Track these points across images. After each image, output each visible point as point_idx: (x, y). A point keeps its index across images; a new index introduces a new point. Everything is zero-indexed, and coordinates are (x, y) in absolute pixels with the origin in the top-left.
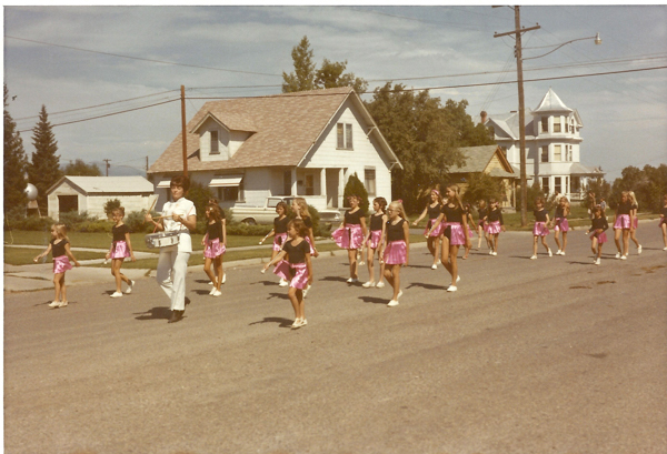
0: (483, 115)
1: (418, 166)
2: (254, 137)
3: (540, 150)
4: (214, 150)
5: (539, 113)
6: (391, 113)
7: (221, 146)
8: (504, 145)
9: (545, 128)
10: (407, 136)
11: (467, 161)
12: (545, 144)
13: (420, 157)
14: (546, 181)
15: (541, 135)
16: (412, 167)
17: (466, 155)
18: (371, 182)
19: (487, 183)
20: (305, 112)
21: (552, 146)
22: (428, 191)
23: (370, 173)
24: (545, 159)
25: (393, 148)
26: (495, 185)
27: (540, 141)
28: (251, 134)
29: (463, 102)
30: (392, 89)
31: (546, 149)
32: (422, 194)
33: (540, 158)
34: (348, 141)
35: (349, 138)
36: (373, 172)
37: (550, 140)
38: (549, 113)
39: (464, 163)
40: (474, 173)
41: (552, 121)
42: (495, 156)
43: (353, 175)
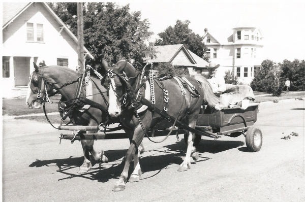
0: (206, 30)
3: (236, 51)
5: (236, 29)
8: (215, 47)
9: (239, 38)
11: (157, 55)
12: (238, 47)
14: (239, 69)
15: (237, 42)
17: (156, 50)
19: (170, 70)
21: (242, 48)
23: (63, 61)
24: (239, 56)
27: (237, 45)
29: (187, 21)
31: (239, 49)
33: (236, 55)
34: (40, 37)
35: (41, 34)
36: (66, 60)
37: (242, 45)
38: (242, 28)
39: (155, 56)
40: (163, 63)
41: (243, 33)
42: (182, 52)
43: (42, 62)
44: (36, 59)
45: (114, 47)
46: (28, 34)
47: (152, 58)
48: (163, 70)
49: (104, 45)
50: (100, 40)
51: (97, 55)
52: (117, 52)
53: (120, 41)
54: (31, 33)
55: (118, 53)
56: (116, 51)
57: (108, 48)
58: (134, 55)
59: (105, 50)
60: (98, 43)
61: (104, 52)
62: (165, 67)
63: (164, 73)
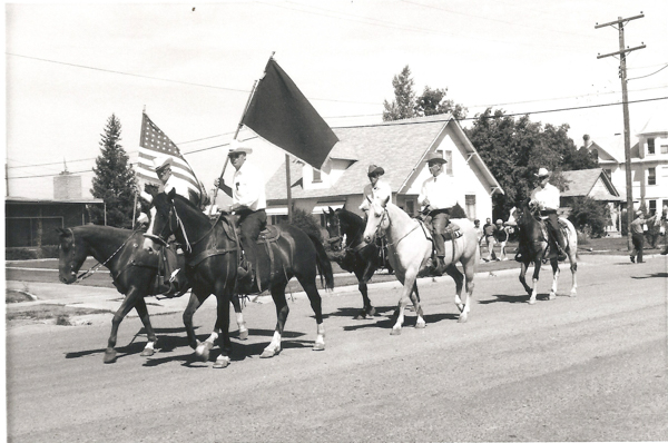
0: (586, 138)
1: (519, 190)
2: (355, 165)
3: (647, 173)
4: (317, 178)
5: (645, 135)
6: (491, 139)
7: (323, 174)
8: (608, 168)
9: (652, 150)
10: (508, 161)
11: (570, 185)
12: (652, 166)
13: (521, 182)
14: (653, 204)
15: (648, 157)
16: (513, 192)
17: (569, 179)
18: (471, 207)
19: (591, 207)
20: (404, 140)
21: (659, 169)
23: (470, 199)
24: (652, 181)
25: (494, 173)
26: (599, 208)
27: (646, 163)
28: (352, 162)
29: (564, 125)
30: (492, 114)
31: (652, 170)
33: (647, 180)
34: (448, 168)
36: (473, 197)
37: (657, 162)
38: (656, 134)
40: (577, 197)
41: (658, 142)
42: (600, 180)
62: (583, 203)
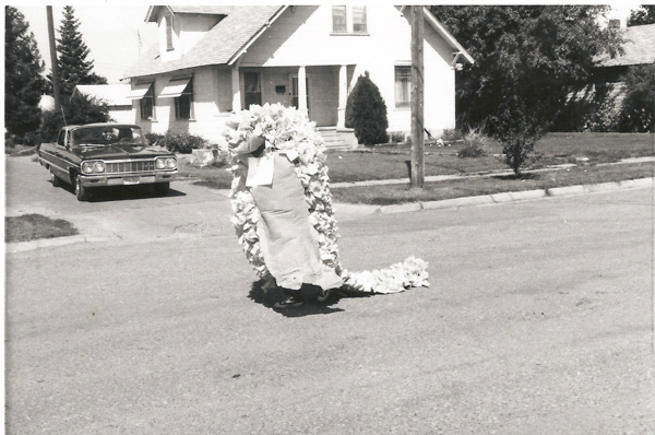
22: (581, 94)
28: (221, 17)
32: (574, 97)
34: (359, 22)
35: (361, 16)
39: (621, 50)
40: (640, 66)
43: (364, 75)
44: (351, 68)
45: (523, 34)
46: (335, 18)
47: (613, 57)
48: (640, 81)
49: (499, 33)
50: (491, 21)
51: (485, 55)
52: (530, 46)
53: (537, 20)
54: (341, 14)
55: (530, 48)
56: (526, 43)
57: (509, 38)
58: (569, 52)
59: (503, 43)
60: (486, 29)
61: (500, 49)
62: (643, 75)
63: (641, 89)
